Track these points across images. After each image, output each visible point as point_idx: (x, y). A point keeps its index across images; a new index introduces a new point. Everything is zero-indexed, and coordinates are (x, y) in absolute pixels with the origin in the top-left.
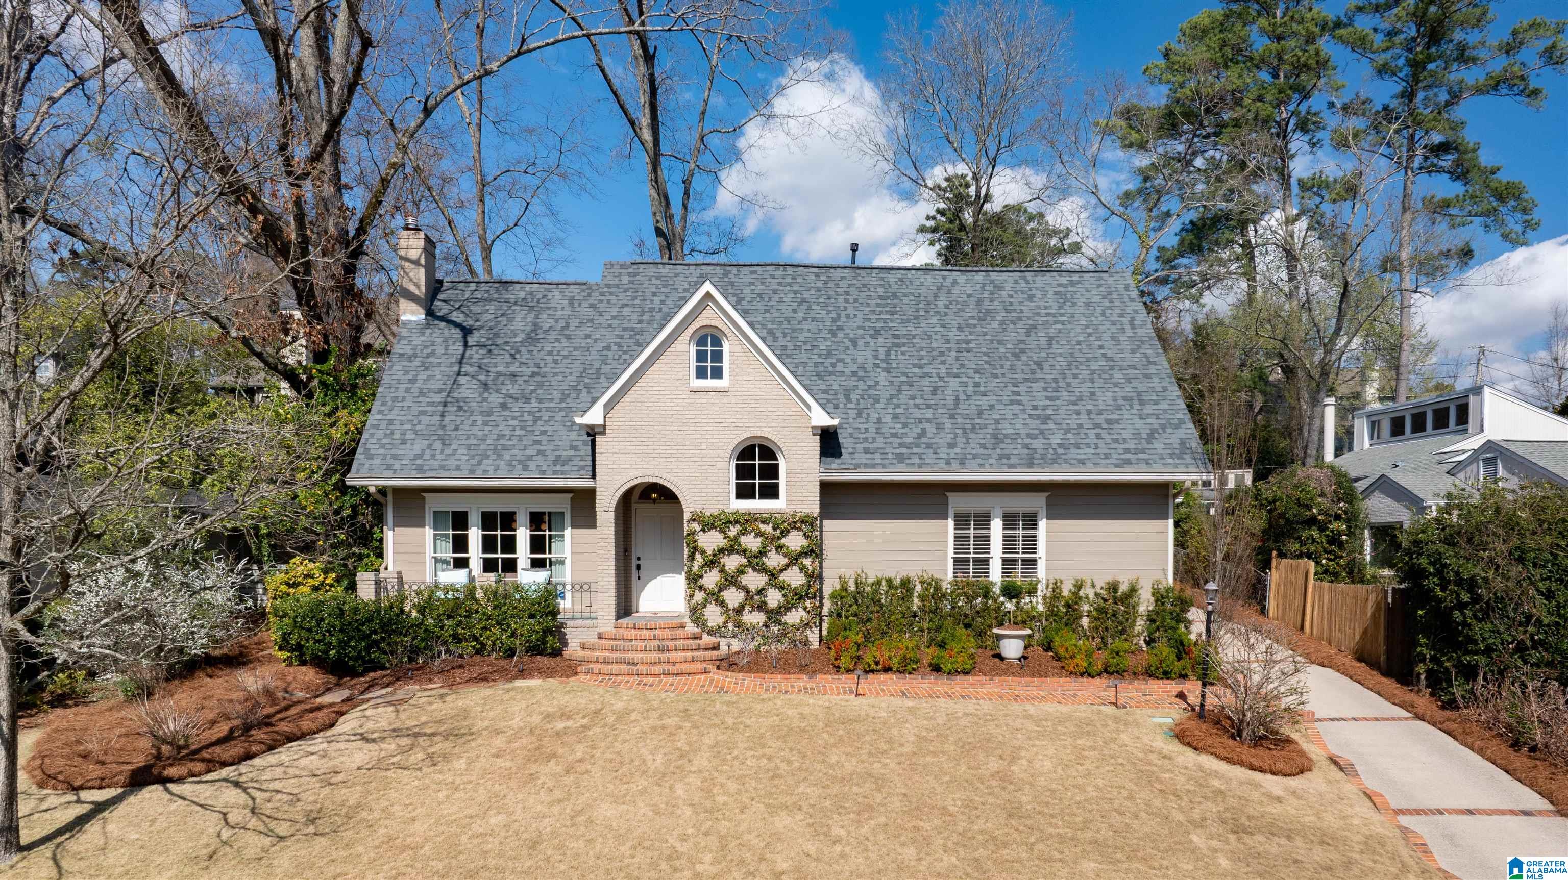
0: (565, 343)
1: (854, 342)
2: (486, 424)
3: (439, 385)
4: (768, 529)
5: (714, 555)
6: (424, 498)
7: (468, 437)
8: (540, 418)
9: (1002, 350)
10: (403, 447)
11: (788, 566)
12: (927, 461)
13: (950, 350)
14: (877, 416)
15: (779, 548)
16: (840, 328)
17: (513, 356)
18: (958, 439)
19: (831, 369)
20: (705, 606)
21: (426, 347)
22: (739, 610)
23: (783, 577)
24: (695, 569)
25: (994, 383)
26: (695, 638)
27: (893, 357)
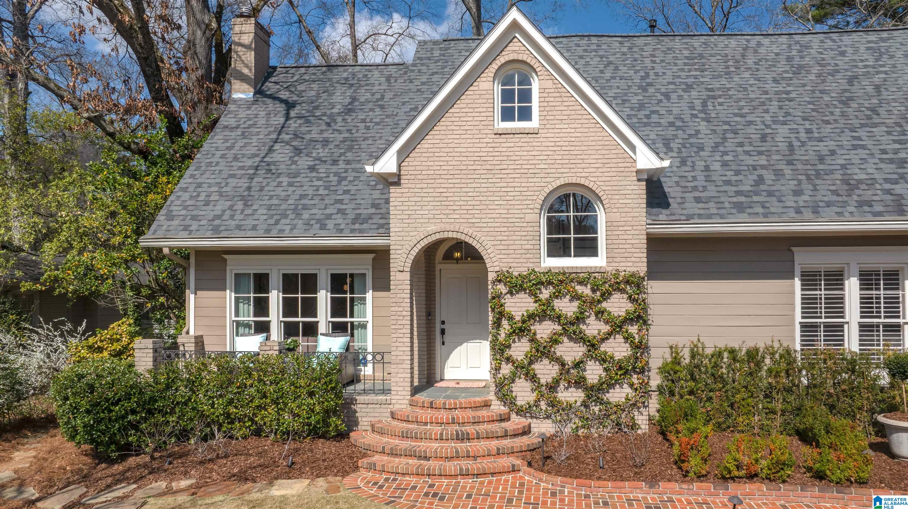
0: (378, 111)
1: (667, 96)
2: (291, 184)
3: (254, 150)
4: (586, 291)
5: (524, 322)
6: (225, 260)
7: (271, 197)
8: (345, 178)
9: (827, 98)
10: (205, 208)
11: (610, 334)
12: (773, 210)
13: (770, 100)
14: (703, 163)
15: (600, 314)
16: (650, 84)
17: (328, 125)
18: (803, 186)
19: (645, 120)
20: (513, 381)
21: (249, 119)
22: (553, 387)
23: (604, 347)
24: (502, 336)
25: (828, 129)
26: (502, 420)
27: (710, 108)
